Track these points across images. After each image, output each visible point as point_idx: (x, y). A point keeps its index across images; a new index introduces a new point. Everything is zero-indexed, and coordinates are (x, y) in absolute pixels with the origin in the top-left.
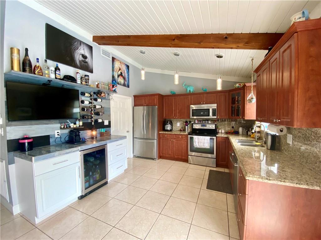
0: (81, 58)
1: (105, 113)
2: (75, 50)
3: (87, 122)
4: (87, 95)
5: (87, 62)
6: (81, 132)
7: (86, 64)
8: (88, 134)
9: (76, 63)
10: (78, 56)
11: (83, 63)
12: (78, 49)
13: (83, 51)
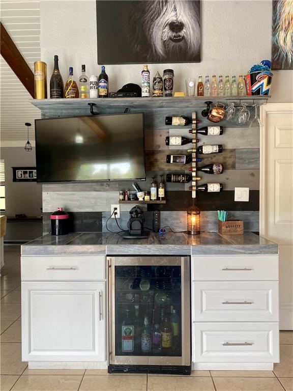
0: (168, 33)
1: (237, 165)
2: (153, 20)
3: (180, 189)
4: (176, 121)
5: (183, 38)
6: (164, 214)
7: (181, 43)
8: (182, 220)
9: (156, 51)
10: (160, 33)
11: (174, 43)
12: (159, 15)
13: (173, 13)
